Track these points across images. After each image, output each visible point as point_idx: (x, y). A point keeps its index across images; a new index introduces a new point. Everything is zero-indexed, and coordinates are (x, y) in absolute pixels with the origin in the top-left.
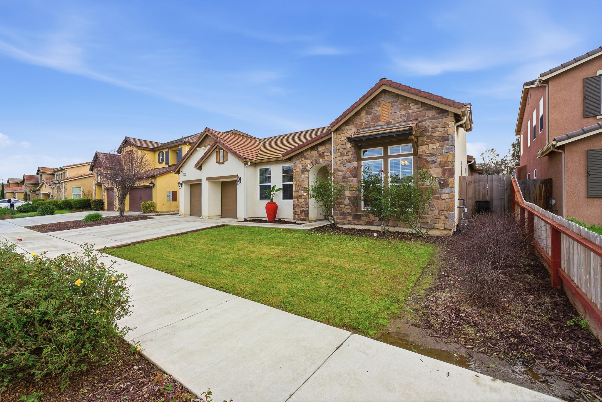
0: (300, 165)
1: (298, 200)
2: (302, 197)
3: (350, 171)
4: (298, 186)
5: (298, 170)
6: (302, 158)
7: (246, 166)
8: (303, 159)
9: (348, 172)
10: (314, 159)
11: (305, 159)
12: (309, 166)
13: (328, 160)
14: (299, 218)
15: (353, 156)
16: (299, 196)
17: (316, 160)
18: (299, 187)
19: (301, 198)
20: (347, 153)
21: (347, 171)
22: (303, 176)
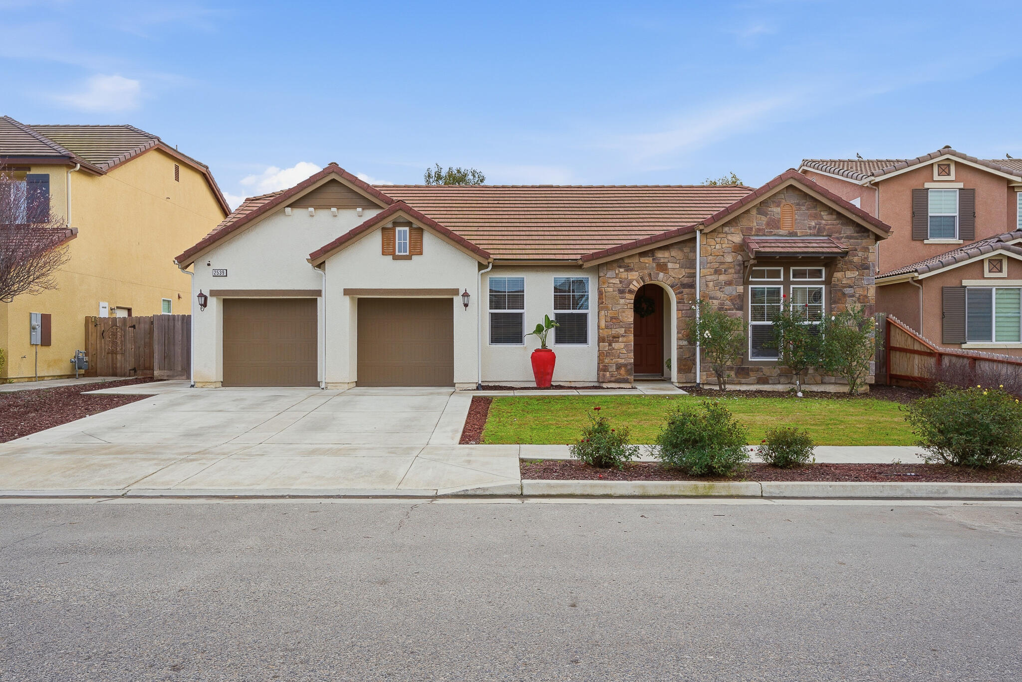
0: (617, 281)
1: (610, 345)
2: (621, 339)
3: (731, 300)
4: (612, 318)
5: (611, 289)
6: (620, 267)
7: (483, 271)
8: (622, 270)
9: (727, 301)
10: (646, 272)
11: (627, 271)
12: (635, 283)
13: (674, 276)
14: (613, 379)
15: (735, 276)
16: (614, 337)
17: (650, 275)
18: (614, 320)
19: (617, 342)
20: (725, 271)
21: (727, 299)
22: (622, 301)
